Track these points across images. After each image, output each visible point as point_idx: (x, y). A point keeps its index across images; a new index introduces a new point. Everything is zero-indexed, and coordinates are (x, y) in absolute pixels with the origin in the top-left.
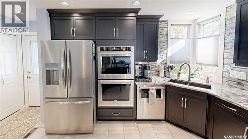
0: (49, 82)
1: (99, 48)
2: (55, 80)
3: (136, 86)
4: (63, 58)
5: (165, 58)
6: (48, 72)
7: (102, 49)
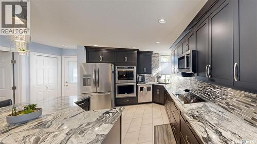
0: (84, 85)
1: (116, 67)
2: (89, 84)
3: (137, 86)
4: (94, 72)
5: (158, 72)
6: (84, 80)
7: (118, 68)
